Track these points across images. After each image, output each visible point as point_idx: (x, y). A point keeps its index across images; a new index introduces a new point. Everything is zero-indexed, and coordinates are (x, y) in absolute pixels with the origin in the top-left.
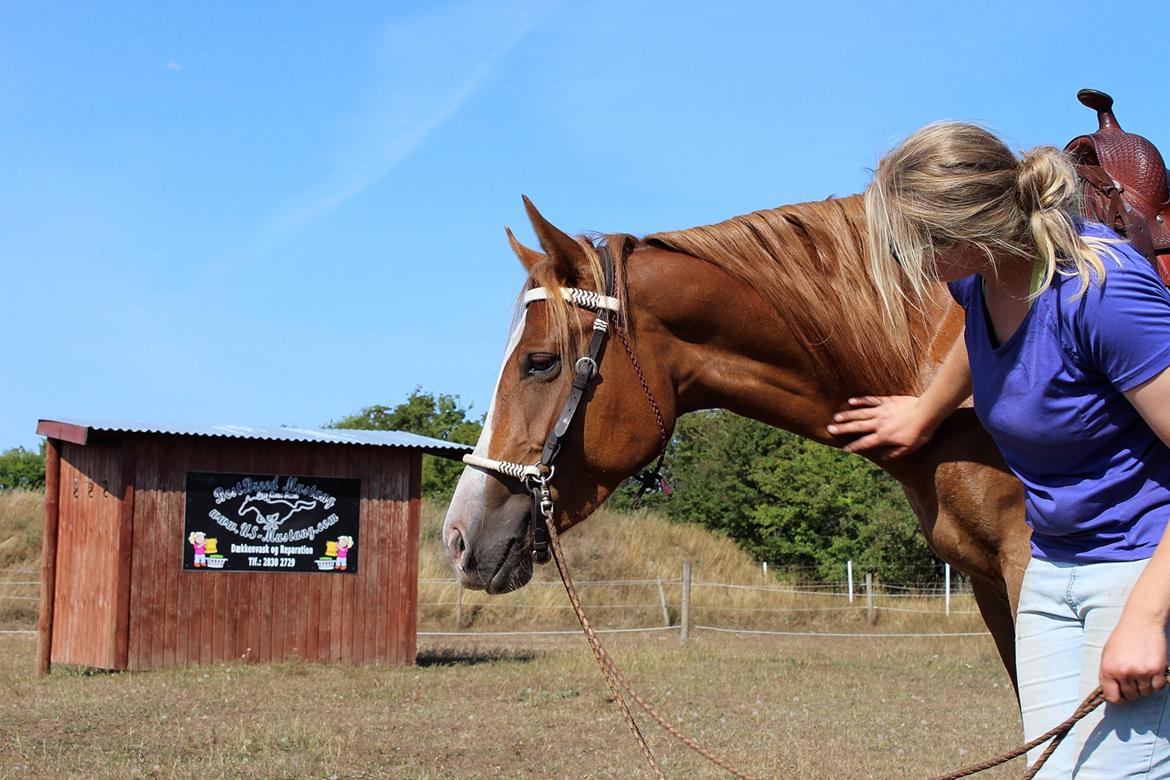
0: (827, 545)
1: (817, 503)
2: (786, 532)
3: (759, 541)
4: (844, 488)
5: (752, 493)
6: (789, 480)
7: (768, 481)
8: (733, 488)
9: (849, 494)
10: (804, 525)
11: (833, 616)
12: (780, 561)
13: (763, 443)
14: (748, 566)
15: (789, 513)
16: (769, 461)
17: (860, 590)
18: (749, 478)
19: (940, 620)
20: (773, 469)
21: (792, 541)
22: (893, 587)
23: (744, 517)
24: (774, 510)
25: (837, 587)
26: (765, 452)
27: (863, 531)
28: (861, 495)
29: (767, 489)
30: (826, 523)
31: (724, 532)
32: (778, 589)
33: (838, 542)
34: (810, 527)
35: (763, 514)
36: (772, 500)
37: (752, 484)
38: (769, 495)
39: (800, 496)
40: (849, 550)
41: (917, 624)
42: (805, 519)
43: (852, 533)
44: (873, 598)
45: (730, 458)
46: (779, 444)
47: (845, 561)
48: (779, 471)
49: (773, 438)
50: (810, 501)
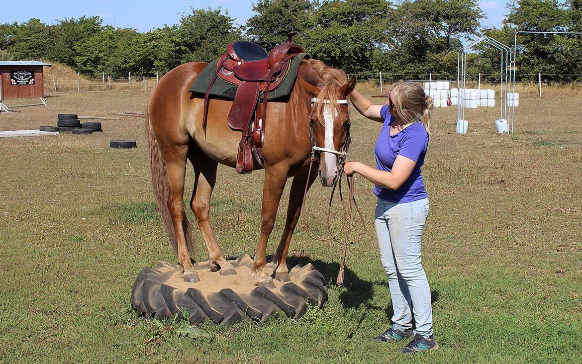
0: (96, 67)
1: (94, 56)
2: (85, 64)
3: (76, 66)
4: (101, 51)
5: (74, 52)
6: (85, 49)
7: (79, 50)
8: (68, 51)
9: (102, 53)
10: (90, 62)
11: (99, 87)
12: (83, 72)
13: (77, 38)
14: (75, 74)
15: (85, 59)
16: (78, 43)
17: (106, 80)
18: (73, 48)
19: (128, 87)
20: (80, 46)
21: (86, 66)
22: (115, 79)
23: (71, 59)
24: (81, 58)
25: (100, 80)
26: (77, 40)
27: (107, 63)
28: (105, 53)
29: (78, 52)
30: (96, 61)
31: (65, 64)
32: (85, 81)
33: (100, 67)
34: (91, 62)
35: (77, 59)
36: (80, 55)
37: (74, 50)
38: (78, 53)
39: (88, 54)
40: (103, 69)
41: (122, 88)
42: (90, 60)
43: (104, 64)
44: (110, 83)
45: (67, 43)
46: (81, 38)
47: (102, 72)
48: (82, 46)
49: (79, 36)
50: (92, 55)
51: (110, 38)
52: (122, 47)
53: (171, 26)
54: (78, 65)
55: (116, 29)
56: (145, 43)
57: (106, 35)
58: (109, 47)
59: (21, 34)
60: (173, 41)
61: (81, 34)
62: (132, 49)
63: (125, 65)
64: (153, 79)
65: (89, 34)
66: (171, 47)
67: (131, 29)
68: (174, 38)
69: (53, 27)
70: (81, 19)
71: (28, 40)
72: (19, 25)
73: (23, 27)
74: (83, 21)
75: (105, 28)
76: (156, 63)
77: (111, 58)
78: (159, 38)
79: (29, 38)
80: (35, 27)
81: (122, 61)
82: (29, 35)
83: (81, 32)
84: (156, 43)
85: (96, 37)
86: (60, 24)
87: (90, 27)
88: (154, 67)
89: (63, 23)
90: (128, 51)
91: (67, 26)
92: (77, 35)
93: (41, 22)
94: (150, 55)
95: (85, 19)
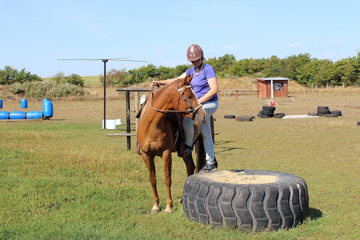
0: (308, 81)
1: (307, 74)
2: (302, 79)
3: (297, 80)
4: (311, 72)
5: (296, 73)
6: (302, 71)
7: (299, 71)
8: (293, 72)
9: (312, 73)
10: (305, 78)
11: (311, 91)
12: (301, 83)
13: (297, 65)
14: (297, 84)
15: (302, 76)
16: (298, 68)
17: (314, 88)
19: (326, 91)
20: (299, 69)
22: (319, 87)
23: (294, 76)
24: (300, 76)
25: (310, 87)
26: (298, 66)
27: (314, 78)
28: (313, 73)
29: (299, 72)
30: (308, 78)
33: (310, 80)
35: (298, 76)
36: (299, 74)
37: (296, 72)
39: (304, 73)
40: (312, 81)
41: (323, 92)
43: (312, 79)
44: (316, 89)
45: (292, 68)
46: (300, 65)
47: (311, 83)
48: (300, 70)
49: (299, 64)
50: (306, 74)
51: (316, 65)
52: (323, 70)
53: (352, 57)
54: (299, 79)
55: (319, 60)
56: (336, 67)
57: (314, 63)
58: (316, 70)
59: (267, 64)
60: (353, 66)
62: (328, 70)
63: (324, 79)
64: (340, 87)
65: (304, 63)
66: (352, 69)
67: (327, 60)
68: (354, 64)
69: (284, 59)
70: (300, 55)
71: (271, 67)
72: (265, 59)
73: (268, 60)
74: (300, 56)
75: (313, 60)
76: (343, 78)
77: (317, 76)
78: (344, 64)
79: (271, 66)
80: (274, 60)
81: (323, 77)
82: (272, 64)
83: (299, 62)
84: (342, 67)
85: (308, 65)
86: (288, 58)
87: (305, 59)
88: (342, 80)
89: (290, 58)
90: (326, 72)
91: (292, 59)
93: (277, 57)
94: (339, 73)
95: (301, 55)
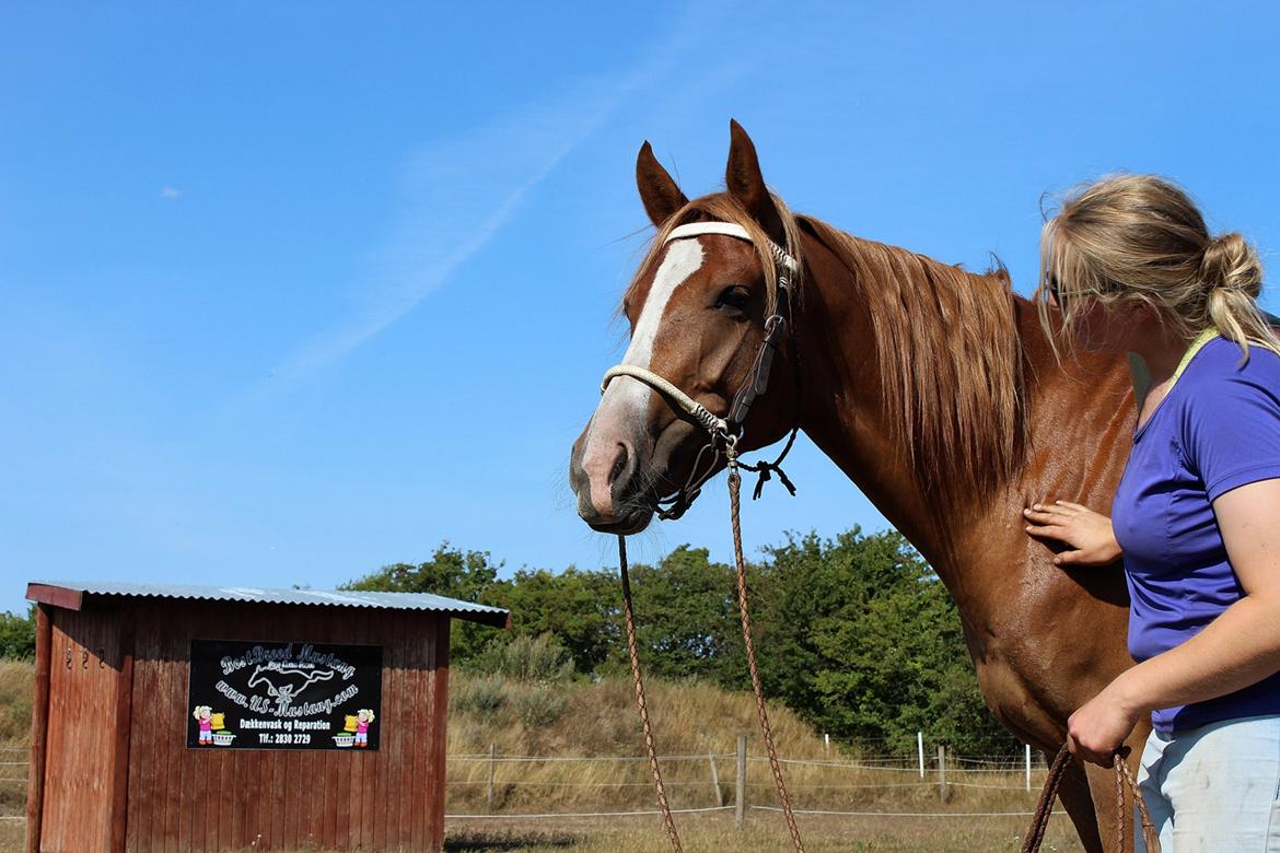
0: (895, 714)
1: (884, 667)
2: (850, 700)
4: (912, 652)
5: (812, 657)
6: (853, 643)
7: (829, 644)
8: (792, 652)
9: (919, 658)
10: (869, 693)
11: (901, 793)
12: (843, 733)
13: (825, 602)
14: (808, 738)
15: (853, 679)
16: (831, 622)
17: (931, 765)
18: (809, 641)
19: (1021, 796)
20: (835, 631)
21: (857, 711)
22: (968, 760)
23: (803, 684)
24: (836, 676)
25: (907, 761)
26: (826, 613)
27: (935, 698)
28: (931, 659)
29: (828, 653)
30: (894, 691)
31: (782, 701)
32: (843, 765)
33: (907, 711)
34: (877, 695)
35: (824, 681)
36: (834, 665)
37: (812, 648)
38: (831, 660)
39: (865, 661)
40: (920, 720)
41: (995, 802)
42: (871, 686)
43: (923, 702)
44: (946, 774)
45: (787, 619)
46: (841, 603)
47: (915, 733)
48: (841, 633)
49: (835, 597)
50: (876, 665)
54: (828, 704)
61: (842, 588)
65: (871, 590)
70: (847, 539)
71: (658, 616)
73: (647, 574)
74: (851, 545)
77: (951, 677)
79: (663, 610)
80: (686, 574)
82: (665, 601)
83: (840, 582)
85: (895, 599)
86: (770, 560)
89: (781, 556)
91: (794, 563)
92: (828, 591)
93: (712, 560)
95: (857, 538)
